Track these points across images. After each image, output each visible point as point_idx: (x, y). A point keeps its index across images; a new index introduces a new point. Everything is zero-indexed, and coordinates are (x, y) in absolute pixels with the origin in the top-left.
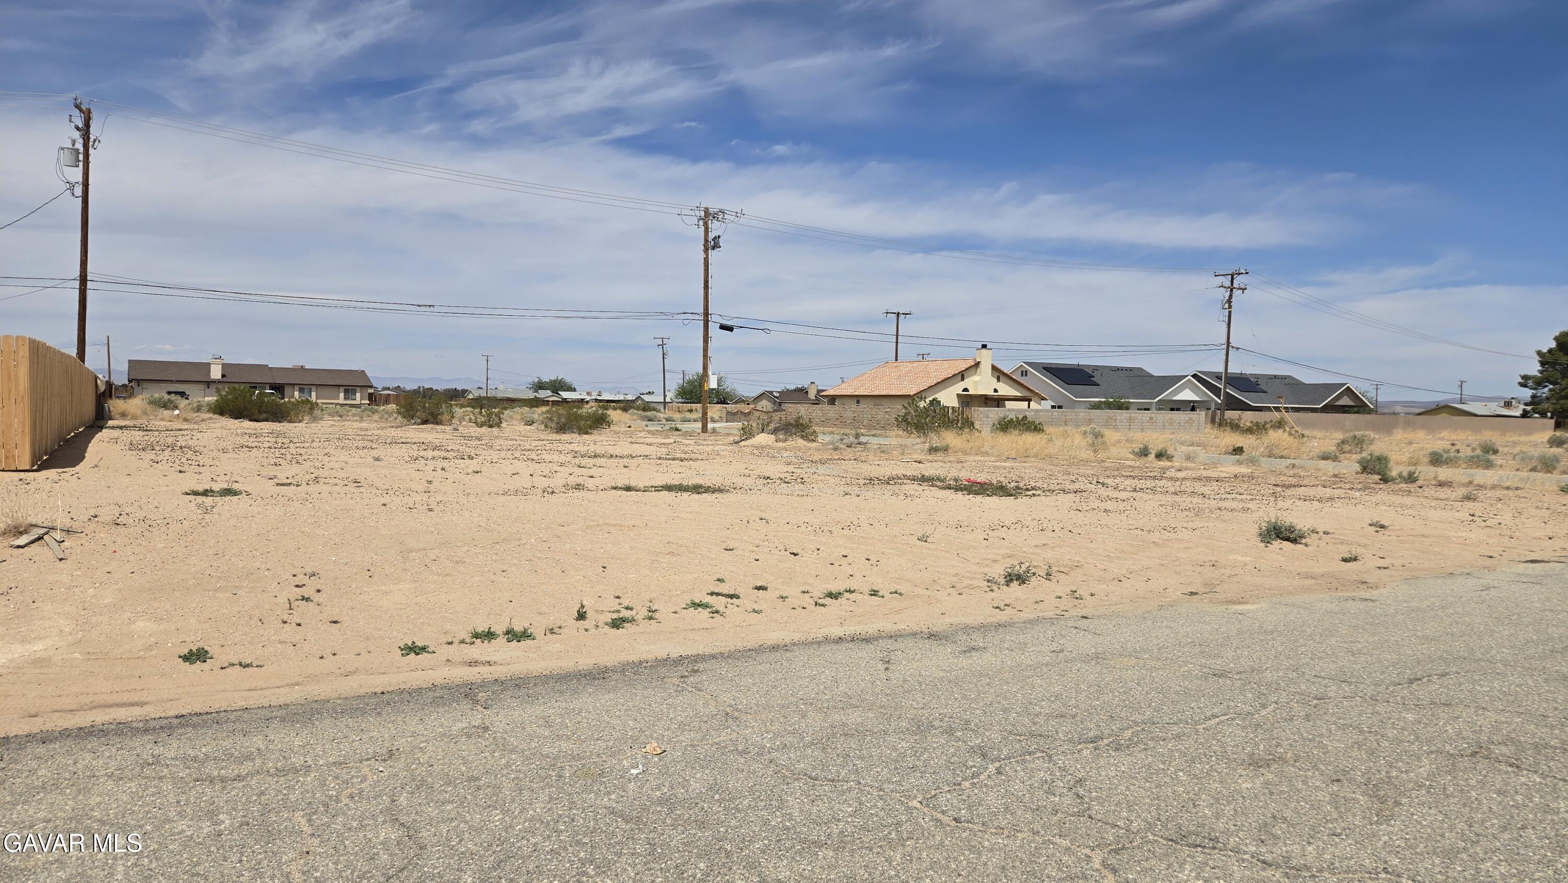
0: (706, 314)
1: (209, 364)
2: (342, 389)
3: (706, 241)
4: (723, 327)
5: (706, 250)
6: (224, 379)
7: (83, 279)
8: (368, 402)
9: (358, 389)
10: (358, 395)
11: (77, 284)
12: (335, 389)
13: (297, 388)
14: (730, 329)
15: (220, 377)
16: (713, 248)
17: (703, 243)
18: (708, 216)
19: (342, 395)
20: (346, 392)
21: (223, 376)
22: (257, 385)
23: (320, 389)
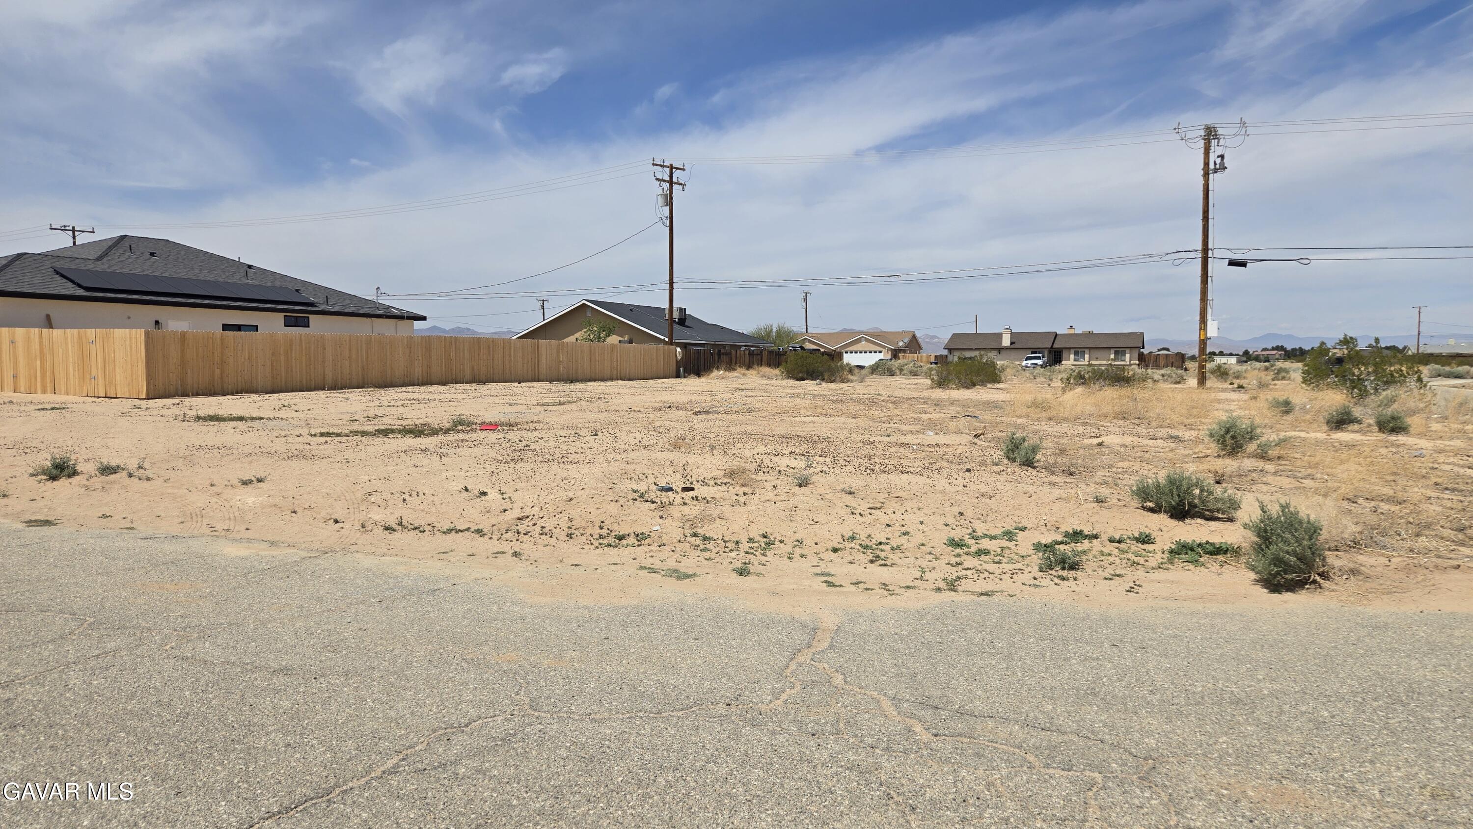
0: (1205, 249)
1: (1001, 334)
2: (1112, 351)
3: (1207, 164)
4: (1232, 263)
5: (1206, 175)
6: (1013, 346)
7: (671, 283)
8: (1137, 362)
9: (1128, 351)
10: (1128, 356)
11: (667, 286)
12: (1107, 351)
13: (1072, 351)
14: (1242, 264)
15: (1008, 344)
16: (1215, 171)
17: (1202, 166)
18: (1210, 134)
19: (1112, 356)
20: (1116, 353)
21: (1012, 343)
22: (1038, 350)
23: (1092, 351)
